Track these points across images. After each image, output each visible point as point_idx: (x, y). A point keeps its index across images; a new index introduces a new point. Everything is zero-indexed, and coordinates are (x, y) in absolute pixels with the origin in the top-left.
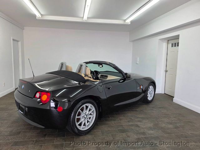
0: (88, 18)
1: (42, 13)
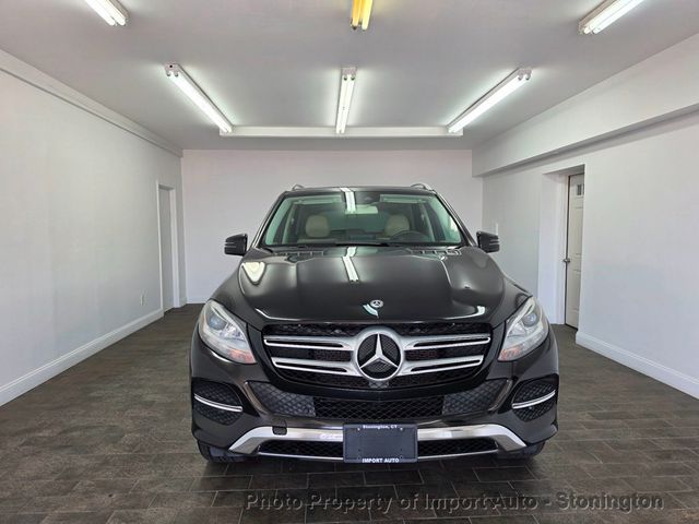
0: (347, 126)
1: (234, 122)
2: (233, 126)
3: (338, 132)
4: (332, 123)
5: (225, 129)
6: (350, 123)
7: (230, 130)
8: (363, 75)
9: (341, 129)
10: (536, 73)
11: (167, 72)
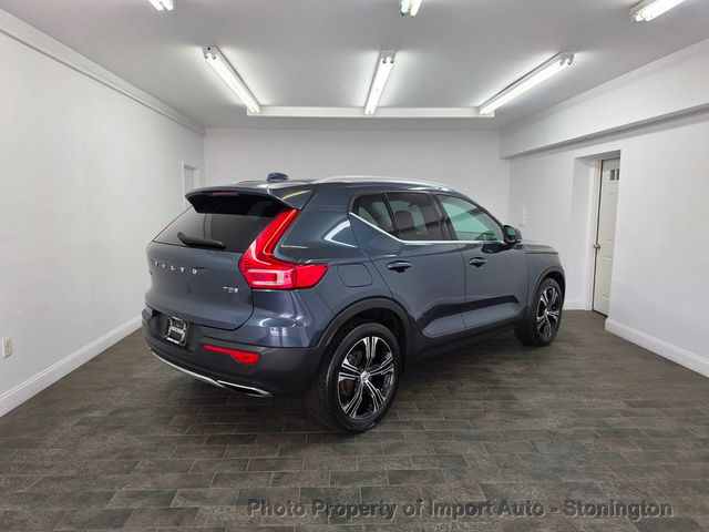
1: (262, 102)
2: (260, 106)
3: (367, 113)
4: (362, 104)
5: (253, 109)
6: (381, 104)
7: (258, 110)
8: (402, 58)
9: (370, 110)
10: (579, 57)
11: (205, 54)
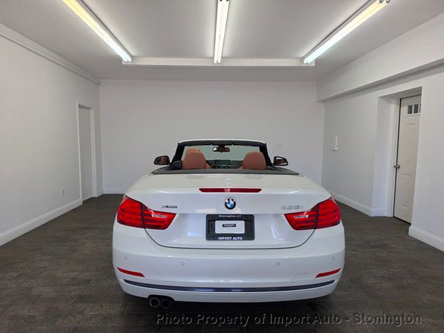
0: (222, 58)
1: (133, 53)
2: (132, 57)
3: (215, 62)
4: (211, 55)
7: (130, 60)
9: (217, 60)
